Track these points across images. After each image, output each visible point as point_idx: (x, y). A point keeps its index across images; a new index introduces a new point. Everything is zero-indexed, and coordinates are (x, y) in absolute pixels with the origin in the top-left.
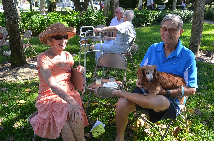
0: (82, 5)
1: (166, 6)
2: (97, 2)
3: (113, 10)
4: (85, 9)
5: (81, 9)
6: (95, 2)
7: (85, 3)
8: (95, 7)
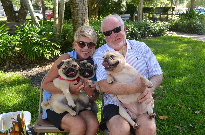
0: (17, 14)
1: (131, 16)
2: (38, 11)
3: (77, 22)
4: (22, 19)
5: (16, 19)
6: (36, 11)
7: (23, 11)
8: (37, 17)
